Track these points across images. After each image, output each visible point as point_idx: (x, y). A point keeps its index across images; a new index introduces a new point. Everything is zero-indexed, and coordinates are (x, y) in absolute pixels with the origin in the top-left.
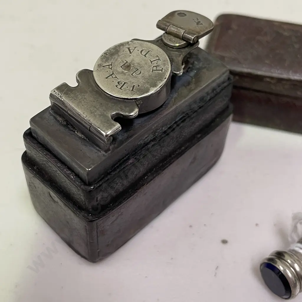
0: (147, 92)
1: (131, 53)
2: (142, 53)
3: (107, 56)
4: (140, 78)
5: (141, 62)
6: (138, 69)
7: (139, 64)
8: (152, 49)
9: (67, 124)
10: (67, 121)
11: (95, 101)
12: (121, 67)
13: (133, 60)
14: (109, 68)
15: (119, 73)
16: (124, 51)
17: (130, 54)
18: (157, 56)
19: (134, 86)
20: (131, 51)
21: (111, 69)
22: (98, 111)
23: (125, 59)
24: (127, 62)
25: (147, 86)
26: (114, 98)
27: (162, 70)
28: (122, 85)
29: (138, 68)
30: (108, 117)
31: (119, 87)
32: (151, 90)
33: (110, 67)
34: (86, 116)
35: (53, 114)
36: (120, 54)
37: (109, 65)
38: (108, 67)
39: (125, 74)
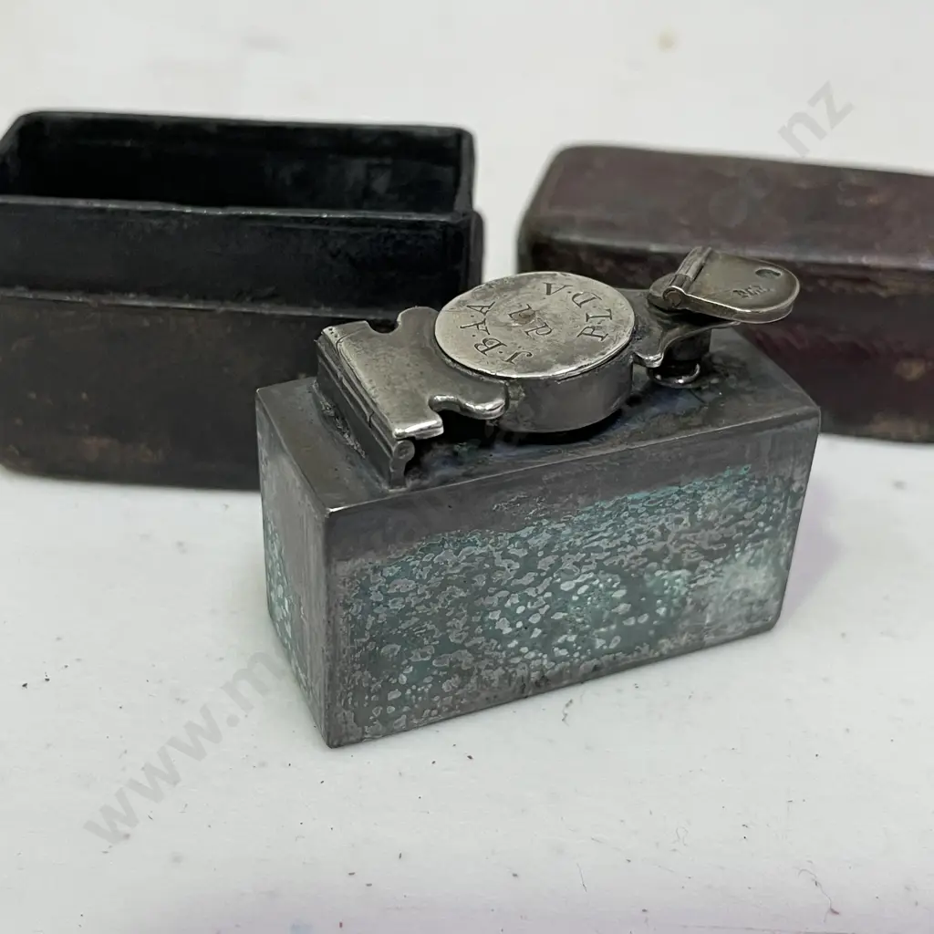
0: (544, 370)
1: (548, 293)
2: (575, 299)
3: (490, 290)
4: (542, 341)
5: (563, 313)
6: (546, 325)
7: (555, 316)
8: (605, 296)
9: (336, 416)
10: (336, 407)
11: (412, 365)
12: (510, 315)
13: (546, 307)
14: (481, 311)
15: (497, 324)
16: (534, 288)
17: (547, 296)
18: (609, 310)
19: (517, 354)
20: (552, 291)
21: (485, 314)
22: (405, 384)
23: (529, 303)
24: (530, 308)
25: (551, 359)
26: (460, 368)
27: (603, 338)
28: (490, 346)
29: (550, 324)
30: (423, 400)
31: (482, 348)
32: (554, 369)
33: (484, 310)
34: (373, 387)
35: (316, 391)
36: (522, 291)
37: (483, 307)
38: (479, 309)
39: (510, 328)
